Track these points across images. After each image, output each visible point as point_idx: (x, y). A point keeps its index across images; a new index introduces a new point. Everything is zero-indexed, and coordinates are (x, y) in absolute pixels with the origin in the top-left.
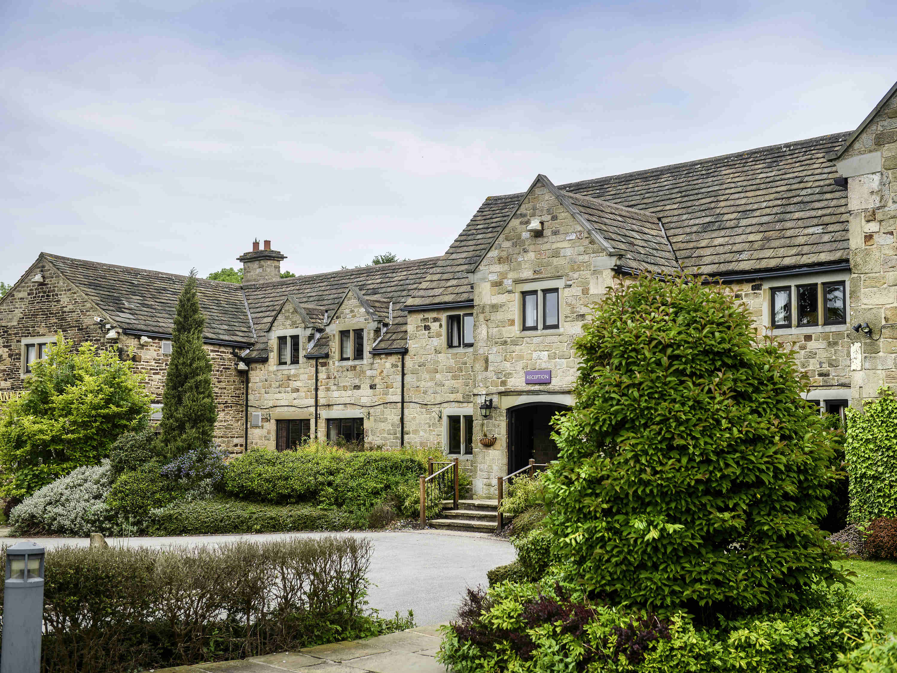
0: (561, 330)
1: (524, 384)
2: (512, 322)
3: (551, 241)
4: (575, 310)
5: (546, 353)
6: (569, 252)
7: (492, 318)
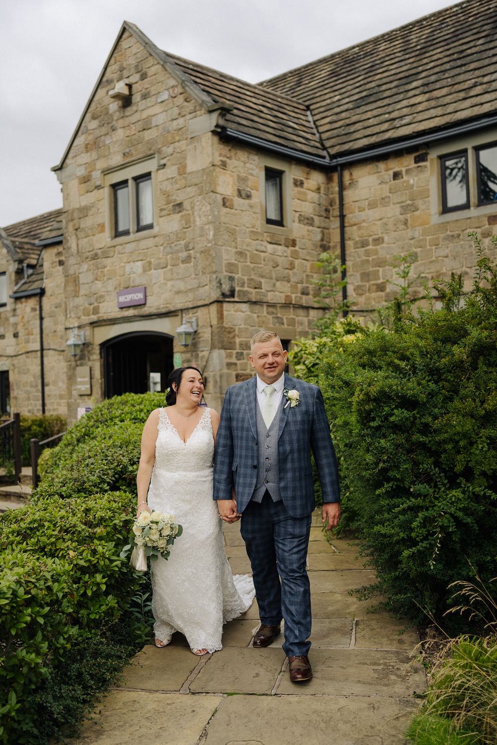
0: (156, 229)
1: (117, 309)
2: (102, 227)
3: (140, 108)
4: (170, 198)
5: (139, 263)
6: (160, 119)
7: (82, 226)
